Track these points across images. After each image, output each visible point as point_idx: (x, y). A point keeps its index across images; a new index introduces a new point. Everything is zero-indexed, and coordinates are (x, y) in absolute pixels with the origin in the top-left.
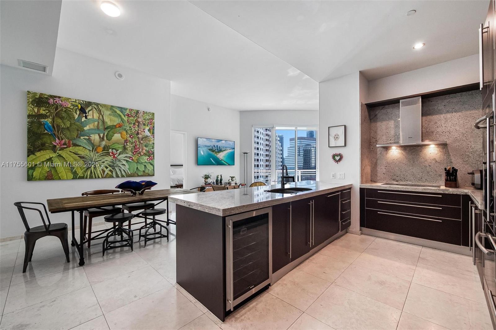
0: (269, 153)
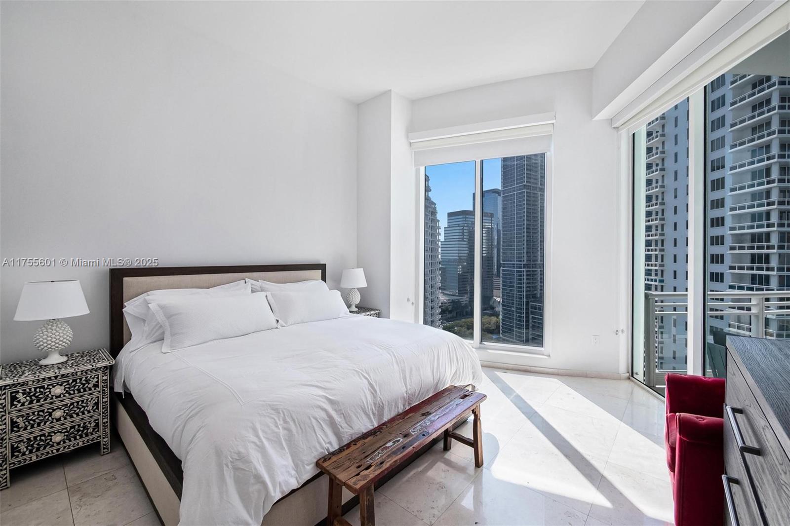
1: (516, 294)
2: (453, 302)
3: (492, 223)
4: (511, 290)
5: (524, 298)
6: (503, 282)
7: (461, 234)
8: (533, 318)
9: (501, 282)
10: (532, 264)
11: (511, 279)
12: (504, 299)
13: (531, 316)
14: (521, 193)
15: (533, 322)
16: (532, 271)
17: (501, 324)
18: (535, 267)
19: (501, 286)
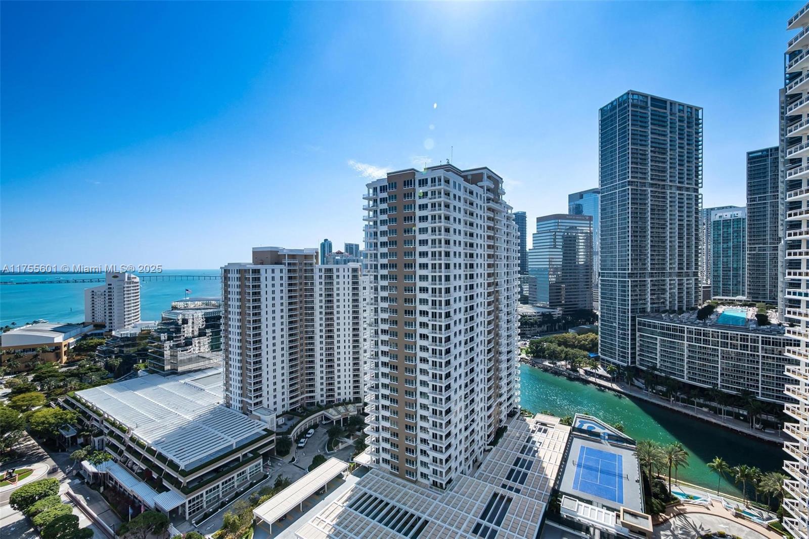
0: (494, 243)
1: (619, 308)
2: (543, 314)
3: (590, 227)
4: (612, 303)
5: (628, 312)
6: (602, 293)
7: (552, 240)
8: (641, 336)
9: (600, 294)
10: (640, 273)
11: (611, 290)
12: (604, 313)
13: (638, 334)
14: (625, 191)
15: (641, 340)
16: (640, 281)
17: (600, 342)
18: (645, 277)
19: (600, 298)
